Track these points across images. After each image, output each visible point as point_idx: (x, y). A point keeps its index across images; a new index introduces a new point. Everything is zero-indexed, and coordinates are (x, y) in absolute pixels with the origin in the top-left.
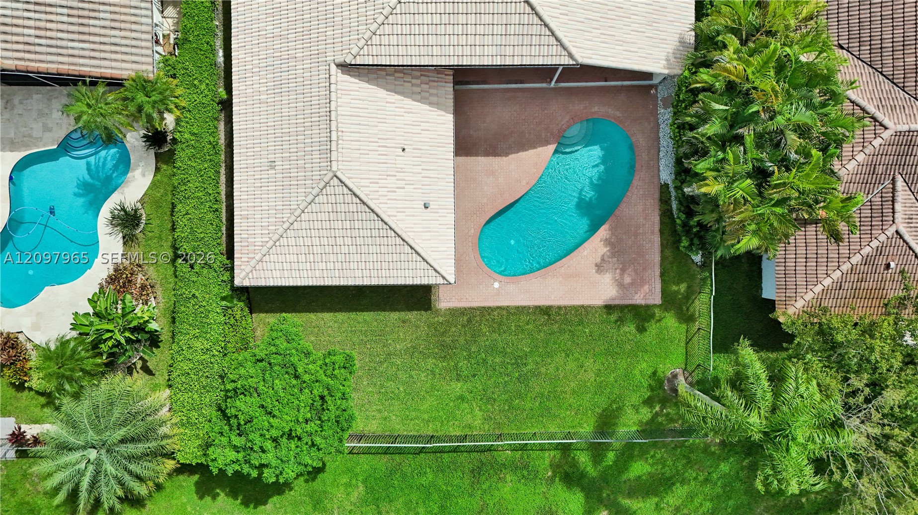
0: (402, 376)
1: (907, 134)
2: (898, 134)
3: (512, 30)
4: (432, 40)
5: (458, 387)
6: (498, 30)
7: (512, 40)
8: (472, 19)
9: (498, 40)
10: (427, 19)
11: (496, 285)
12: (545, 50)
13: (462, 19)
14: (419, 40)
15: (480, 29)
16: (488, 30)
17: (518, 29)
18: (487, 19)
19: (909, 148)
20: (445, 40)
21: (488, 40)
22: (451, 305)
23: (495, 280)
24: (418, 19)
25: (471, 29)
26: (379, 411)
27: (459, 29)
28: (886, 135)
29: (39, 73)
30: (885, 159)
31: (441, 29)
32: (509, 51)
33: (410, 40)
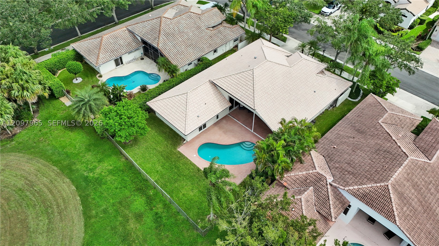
0: (152, 155)
1: (321, 175)
2: (318, 173)
3: (246, 94)
4: (230, 86)
5: (160, 168)
6: (244, 92)
7: (245, 96)
8: (241, 87)
9: (242, 94)
10: (232, 82)
11: (195, 156)
12: (250, 102)
13: (239, 86)
14: (228, 85)
15: (241, 90)
16: (242, 91)
17: (248, 95)
18: (243, 89)
19: (319, 180)
20: (232, 88)
21: (240, 93)
22: (180, 151)
23: (196, 154)
24: (231, 81)
25: (239, 89)
26: (137, 158)
27: (237, 87)
28: (314, 171)
29: (160, 51)
30: (311, 179)
31: (233, 85)
32: (243, 98)
33: (226, 83)
